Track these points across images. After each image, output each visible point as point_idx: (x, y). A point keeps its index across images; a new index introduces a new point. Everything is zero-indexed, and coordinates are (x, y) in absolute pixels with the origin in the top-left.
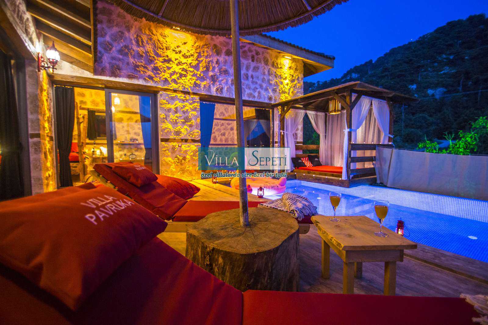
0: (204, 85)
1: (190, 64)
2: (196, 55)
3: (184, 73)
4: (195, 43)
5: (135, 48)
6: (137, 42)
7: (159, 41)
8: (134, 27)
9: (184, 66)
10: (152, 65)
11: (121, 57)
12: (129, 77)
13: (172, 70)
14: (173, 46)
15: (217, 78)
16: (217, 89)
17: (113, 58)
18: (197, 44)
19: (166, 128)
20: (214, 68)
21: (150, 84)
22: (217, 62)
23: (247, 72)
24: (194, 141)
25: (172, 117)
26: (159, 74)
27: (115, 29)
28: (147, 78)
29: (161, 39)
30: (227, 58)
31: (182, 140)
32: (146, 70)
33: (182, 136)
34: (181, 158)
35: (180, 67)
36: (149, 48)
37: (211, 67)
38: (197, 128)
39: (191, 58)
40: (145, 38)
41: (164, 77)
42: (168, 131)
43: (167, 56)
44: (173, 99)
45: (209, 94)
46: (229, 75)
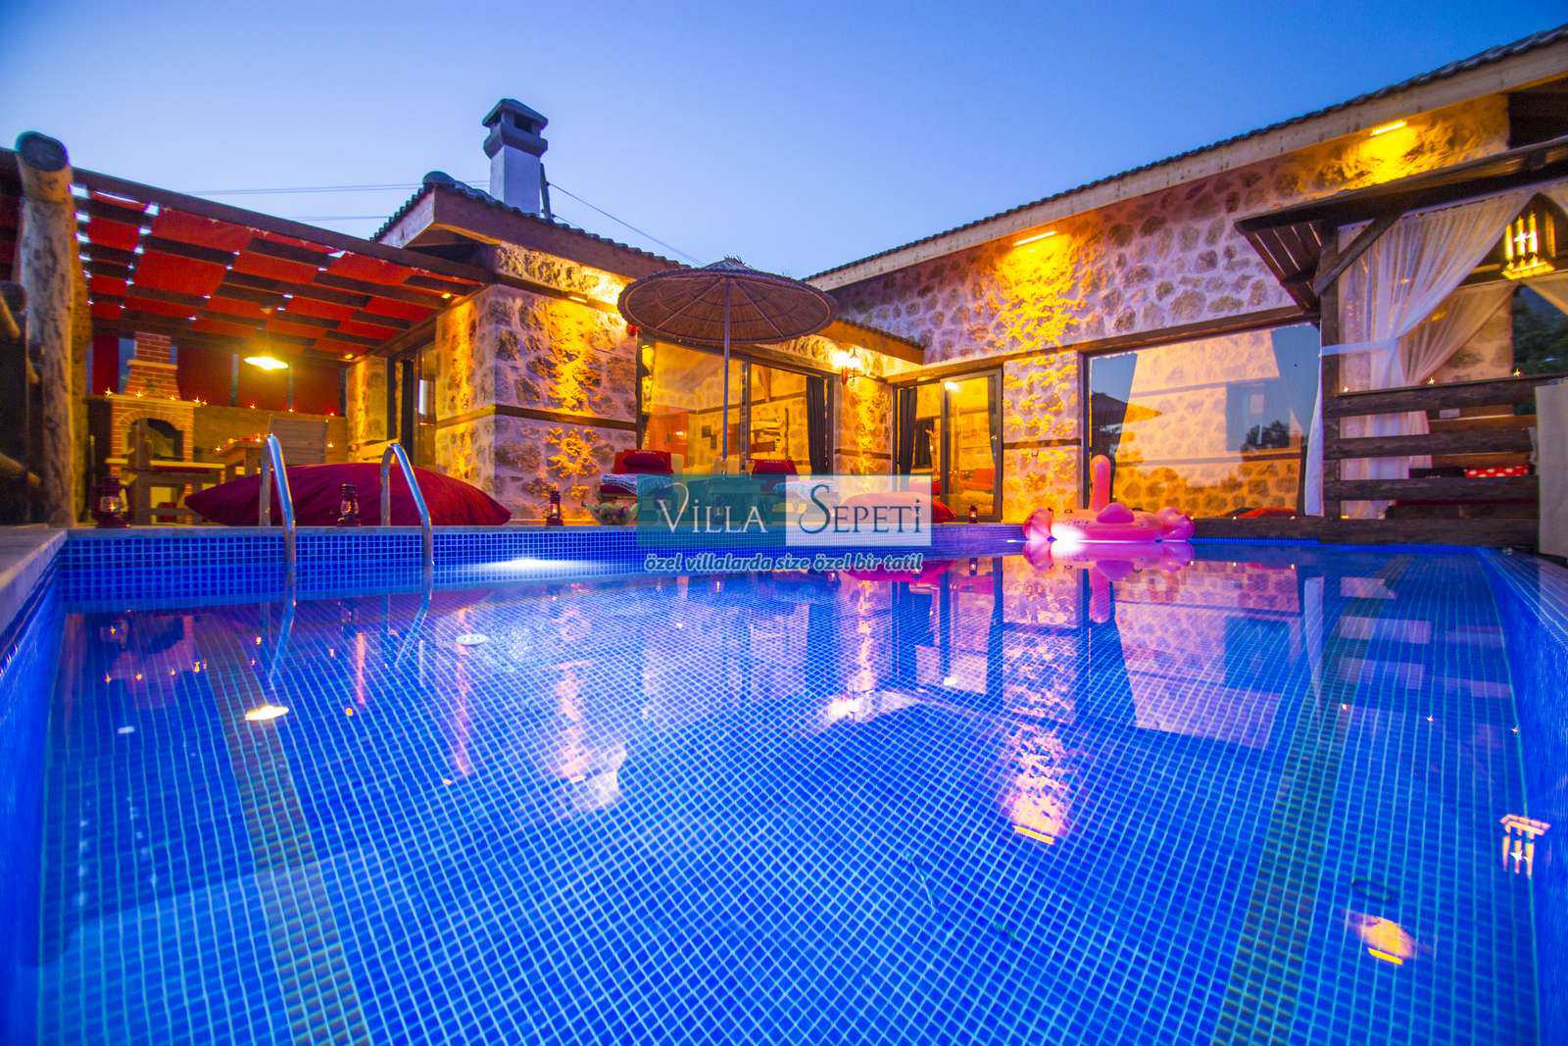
0: (1088, 323)
1: (1059, 292)
2: (1071, 269)
3: (1047, 314)
4: (1069, 247)
7: (1004, 277)
9: (1047, 302)
10: (994, 322)
11: (953, 327)
12: (963, 353)
13: (1025, 317)
14: (1026, 276)
15: (1119, 297)
16: (1120, 322)
18: (1073, 247)
19: (1015, 423)
20: (1111, 279)
21: (991, 354)
22: (1121, 262)
23: (1212, 248)
24: (1063, 442)
25: (1024, 402)
26: (1004, 333)
28: (986, 347)
29: (1008, 272)
30: (1147, 240)
31: (1040, 443)
32: (985, 334)
33: (1041, 436)
34: (1037, 478)
35: (1041, 305)
36: (991, 295)
37: (1105, 280)
38: (1069, 415)
39: (1062, 279)
40: (984, 283)
41: (1012, 335)
42: (1015, 430)
43: (1017, 296)
44: (1025, 368)
45: (1101, 337)
46: (1151, 279)
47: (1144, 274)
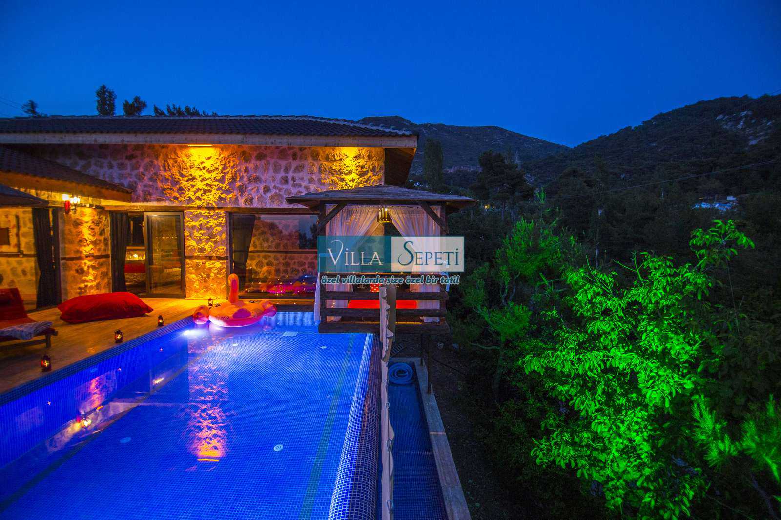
0: (230, 198)
1: (215, 178)
2: (221, 168)
3: (207, 188)
4: (220, 155)
5: (163, 173)
6: (164, 167)
7: (183, 161)
8: (161, 154)
9: (209, 182)
10: (178, 186)
11: (151, 183)
12: (158, 200)
13: (196, 187)
14: (196, 164)
15: (246, 188)
16: (246, 200)
17: (145, 186)
18: (222, 156)
19: (190, 246)
20: (242, 178)
21: (176, 204)
22: (246, 170)
23: (287, 175)
24: (219, 258)
25: (197, 234)
26: (184, 193)
27: (147, 160)
28: (173, 200)
29: (185, 159)
30: (258, 163)
31: (206, 257)
32: (172, 192)
33: (206, 253)
34: (205, 276)
35: (205, 183)
36: (175, 171)
37: (238, 177)
38: (222, 245)
39: (216, 171)
40: (171, 162)
41: (188, 196)
42: (192, 248)
43: (191, 175)
44: (197, 216)
45: (237, 206)
46: (260, 183)
47: (257, 179)
